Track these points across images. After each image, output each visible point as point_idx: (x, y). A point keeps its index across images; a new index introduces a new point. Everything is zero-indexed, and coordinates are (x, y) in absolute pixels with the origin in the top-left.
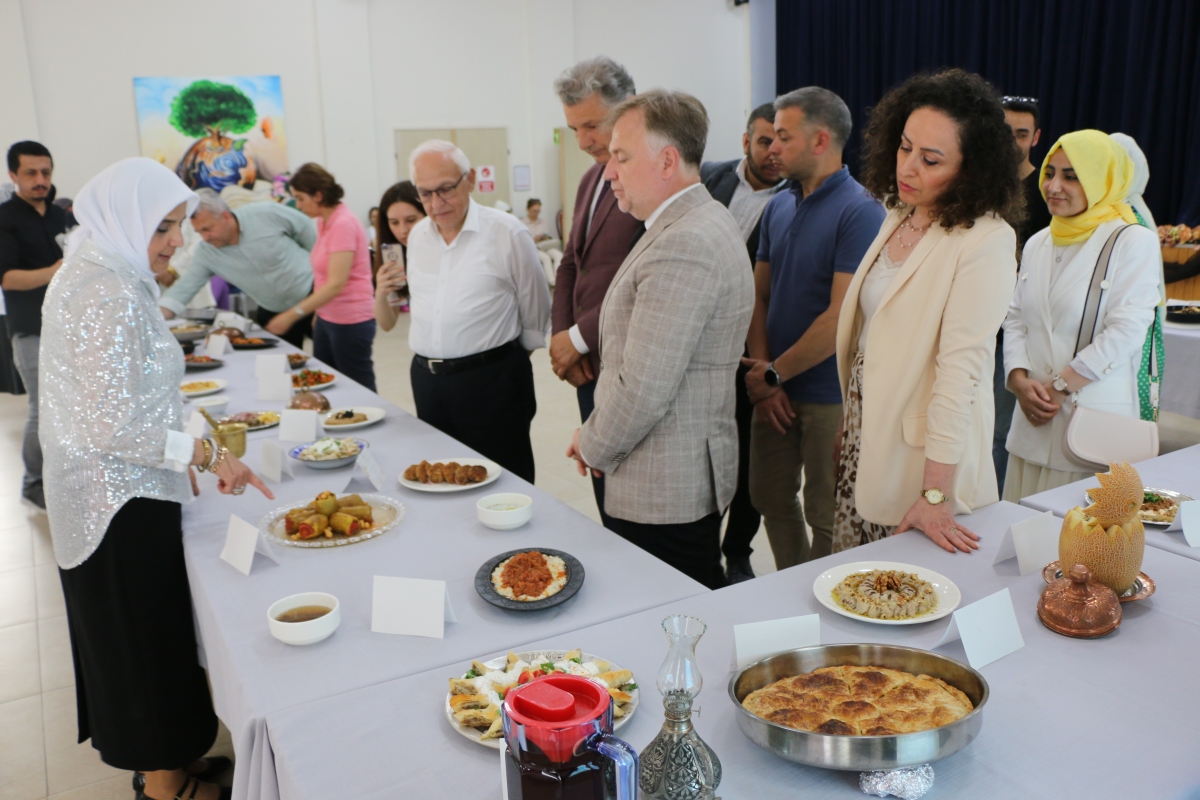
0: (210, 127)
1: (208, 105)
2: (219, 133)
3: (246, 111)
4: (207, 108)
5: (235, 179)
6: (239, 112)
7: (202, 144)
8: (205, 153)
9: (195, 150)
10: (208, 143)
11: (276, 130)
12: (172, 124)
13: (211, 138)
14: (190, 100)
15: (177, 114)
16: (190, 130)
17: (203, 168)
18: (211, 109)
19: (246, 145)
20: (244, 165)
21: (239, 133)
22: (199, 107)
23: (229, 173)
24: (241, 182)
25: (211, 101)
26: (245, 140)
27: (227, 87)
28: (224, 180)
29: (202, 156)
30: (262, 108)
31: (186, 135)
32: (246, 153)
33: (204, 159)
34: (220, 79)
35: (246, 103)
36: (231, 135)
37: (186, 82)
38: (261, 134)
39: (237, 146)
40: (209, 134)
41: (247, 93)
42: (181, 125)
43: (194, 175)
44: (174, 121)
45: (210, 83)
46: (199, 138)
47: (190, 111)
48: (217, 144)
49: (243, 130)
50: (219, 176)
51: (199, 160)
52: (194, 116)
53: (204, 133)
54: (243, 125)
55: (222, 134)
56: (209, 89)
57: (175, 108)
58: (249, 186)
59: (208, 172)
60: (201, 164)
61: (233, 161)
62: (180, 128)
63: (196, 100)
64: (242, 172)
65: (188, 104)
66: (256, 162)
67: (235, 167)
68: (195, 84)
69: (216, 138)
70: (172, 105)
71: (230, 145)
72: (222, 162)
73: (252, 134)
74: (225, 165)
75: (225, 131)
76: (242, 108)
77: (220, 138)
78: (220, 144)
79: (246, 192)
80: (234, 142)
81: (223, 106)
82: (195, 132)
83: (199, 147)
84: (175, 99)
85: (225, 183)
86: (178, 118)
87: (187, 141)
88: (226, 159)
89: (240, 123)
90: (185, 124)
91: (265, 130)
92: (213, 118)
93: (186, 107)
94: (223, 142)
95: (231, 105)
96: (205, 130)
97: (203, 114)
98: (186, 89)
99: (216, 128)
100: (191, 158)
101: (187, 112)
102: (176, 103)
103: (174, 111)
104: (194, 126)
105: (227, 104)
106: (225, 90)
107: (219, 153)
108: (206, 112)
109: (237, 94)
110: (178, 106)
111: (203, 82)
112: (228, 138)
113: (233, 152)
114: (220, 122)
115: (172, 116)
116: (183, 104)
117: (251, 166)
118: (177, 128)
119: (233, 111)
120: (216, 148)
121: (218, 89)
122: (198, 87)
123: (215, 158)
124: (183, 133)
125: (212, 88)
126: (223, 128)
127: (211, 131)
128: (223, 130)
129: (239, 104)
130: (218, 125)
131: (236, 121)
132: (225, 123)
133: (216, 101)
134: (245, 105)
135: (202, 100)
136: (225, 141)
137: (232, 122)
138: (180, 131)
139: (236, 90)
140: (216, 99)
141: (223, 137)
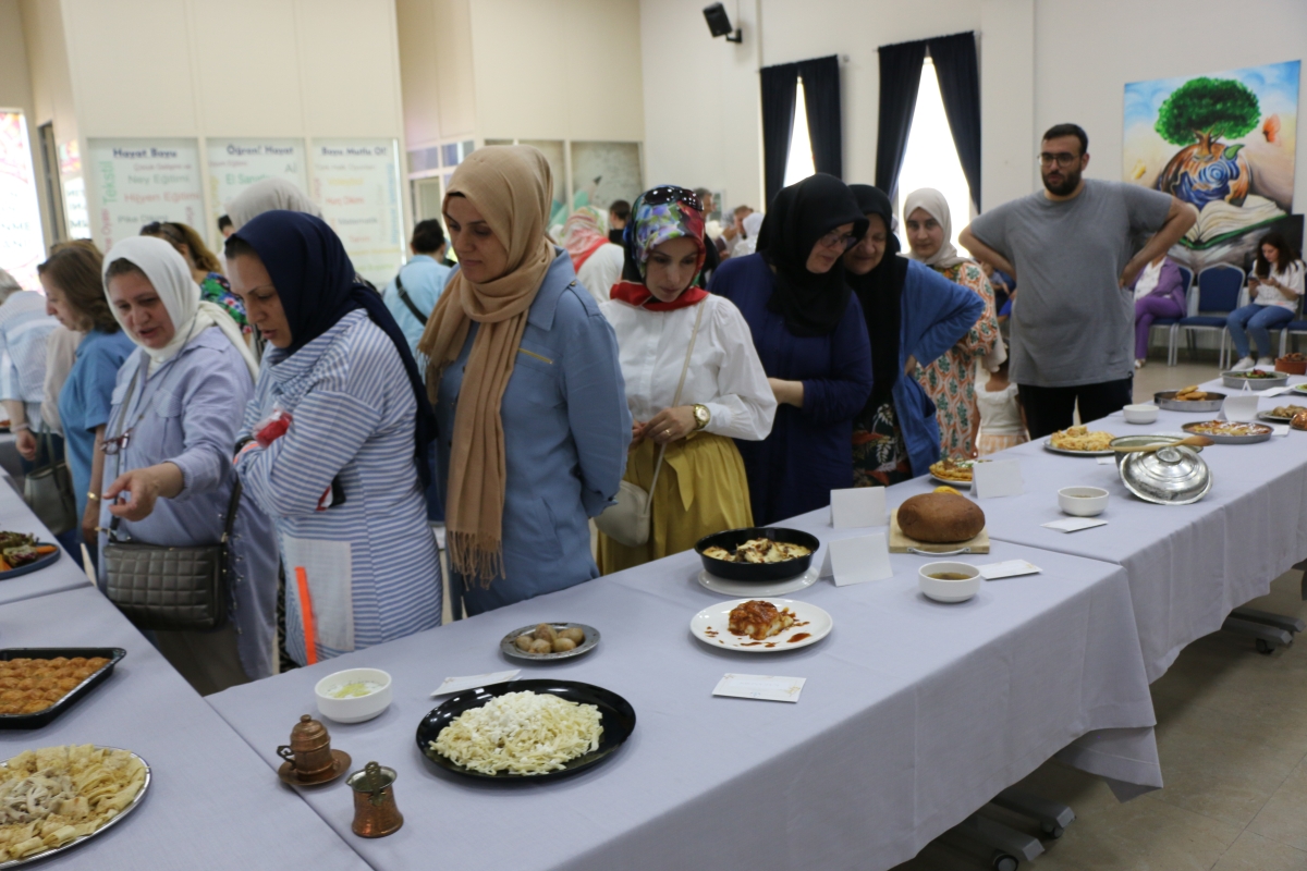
0: (1199, 132)
1: (1201, 107)
2: (1210, 138)
4: (1197, 111)
5: (1222, 192)
6: (1238, 112)
7: (1190, 152)
8: (1191, 163)
9: (1179, 160)
10: (1195, 151)
11: (1284, 131)
12: (1158, 131)
13: (1200, 144)
14: (1181, 102)
15: (1165, 120)
16: (1176, 137)
17: (1186, 180)
18: (1204, 111)
19: (1241, 152)
20: (1236, 176)
21: (1235, 138)
22: (1191, 110)
23: (1214, 185)
24: (1228, 197)
25: (1204, 102)
26: (1242, 146)
27: (1227, 83)
28: (1206, 194)
29: (1187, 166)
30: (1269, 105)
31: (1172, 142)
32: (1238, 162)
33: (1188, 170)
34: (1219, 74)
35: (1249, 101)
36: (1223, 140)
37: (1179, 83)
38: (1263, 137)
39: (1230, 153)
40: (1198, 141)
41: (1251, 87)
42: (1167, 131)
43: (1175, 187)
44: (1161, 127)
45: (1208, 80)
46: (1186, 145)
47: (1180, 115)
48: (1205, 152)
49: (1239, 134)
50: (1204, 190)
51: (1182, 170)
52: (1183, 121)
53: (1193, 140)
54: (1240, 128)
55: (1213, 140)
56: (1205, 87)
57: (1164, 113)
58: (1238, 201)
59: (1191, 185)
60: (1185, 174)
61: (1222, 172)
62: (1166, 136)
63: (1188, 101)
64: (1231, 183)
65: (1179, 107)
66: (1251, 173)
67: (1224, 179)
68: (1190, 83)
69: (1204, 145)
70: (1160, 110)
71: (1221, 153)
72: (1208, 173)
73: (1252, 138)
74: (1212, 176)
75: (1217, 136)
76: (1242, 107)
77: (1210, 144)
78: (1210, 152)
79: (1233, 208)
80: (1227, 148)
81: (1219, 106)
82: (1180, 141)
83: (1185, 156)
84: (1165, 102)
85: (1209, 198)
86: (1164, 124)
87: (1176, 148)
88: (1213, 170)
89: (1236, 125)
90: (1171, 130)
91: (1267, 133)
92: (1204, 122)
93: (1175, 111)
94: (1213, 149)
95: (1229, 104)
96: (1195, 136)
97: (1194, 117)
98: (1179, 90)
99: (1207, 133)
100: (1174, 168)
101: (1176, 117)
102: (1165, 107)
103: (1161, 116)
104: (1182, 132)
105: (1225, 104)
106: (1224, 87)
107: (1207, 162)
108: (1198, 115)
109: (1239, 91)
110: (1167, 111)
111: (1199, 80)
112: (1220, 144)
113: (1223, 161)
114: (1213, 126)
115: (1159, 121)
116: (1173, 108)
117: (1244, 178)
118: (1163, 135)
119: (1230, 111)
120: (1205, 157)
121: (1217, 87)
122: (1193, 87)
123: (1201, 168)
124: (1168, 141)
125: (1209, 86)
126: (1216, 133)
127: (1200, 137)
128: (1216, 136)
129: (1239, 103)
130: (1209, 130)
131: (1232, 123)
132: (1219, 127)
133: (1211, 102)
134: (1247, 104)
135: (1196, 101)
136: (1216, 148)
137: (1226, 125)
138: (1165, 139)
139: (1239, 85)
140: (1211, 98)
141: (1214, 143)
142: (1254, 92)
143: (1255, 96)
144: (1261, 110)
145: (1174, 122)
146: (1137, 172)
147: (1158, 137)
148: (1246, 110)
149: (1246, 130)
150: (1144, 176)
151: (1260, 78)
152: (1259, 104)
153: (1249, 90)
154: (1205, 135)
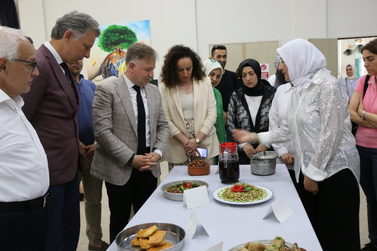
0: (115, 47)
1: (115, 37)
2: (120, 49)
4: (114, 38)
6: (129, 39)
7: (112, 55)
8: (114, 59)
9: (108, 58)
10: (115, 54)
12: (99, 46)
13: (116, 52)
14: (107, 35)
15: (101, 42)
16: (107, 49)
17: (112, 66)
18: (116, 38)
22: (111, 38)
25: (117, 34)
27: (124, 27)
29: (112, 61)
30: (141, 37)
31: (105, 51)
33: (113, 62)
34: (121, 24)
35: (133, 35)
40: (115, 50)
41: (133, 30)
42: (103, 46)
43: (108, 69)
44: (100, 45)
45: (117, 26)
46: (111, 52)
47: (107, 40)
48: (119, 55)
51: (110, 63)
52: (109, 42)
53: (113, 50)
55: (121, 50)
56: (116, 29)
59: (114, 68)
60: (112, 64)
62: (103, 48)
63: (110, 34)
65: (106, 36)
68: (110, 27)
69: (118, 52)
71: (124, 56)
76: (131, 37)
77: (120, 52)
78: (120, 55)
81: (122, 37)
83: (111, 57)
86: (101, 43)
87: (107, 54)
90: (104, 46)
92: (117, 43)
93: (105, 38)
95: (126, 36)
96: (114, 48)
97: (113, 41)
98: (106, 29)
99: (118, 47)
100: (107, 62)
101: (106, 41)
103: (100, 40)
104: (109, 47)
105: (124, 36)
106: (123, 29)
107: (119, 59)
108: (114, 40)
109: (129, 31)
110: (102, 38)
111: (113, 26)
112: (124, 52)
114: (120, 45)
115: (99, 42)
116: (104, 37)
118: (101, 48)
119: (126, 39)
120: (118, 57)
121: (120, 28)
122: (111, 28)
123: (118, 61)
124: (104, 50)
125: (118, 28)
126: (122, 47)
127: (116, 49)
128: (122, 48)
129: (129, 35)
130: (119, 46)
131: (127, 43)
132: (123, 45)
133: (119, 35)
134: (132, 36)
135: (113, 34)
136: (122, 53)
138: (102, 49)
139: (128, 28)
140: (119, 33)
141: (122, 51)
142: (134, 32)
143: (135, 33)
144: (137, 39)
145: (105, 42)
146: (92, 63)
147: (99, 48)
148: (132, 38)
150: (95, 65)
151: (136, 26)
152: (137, 36)
153: (132, 31)
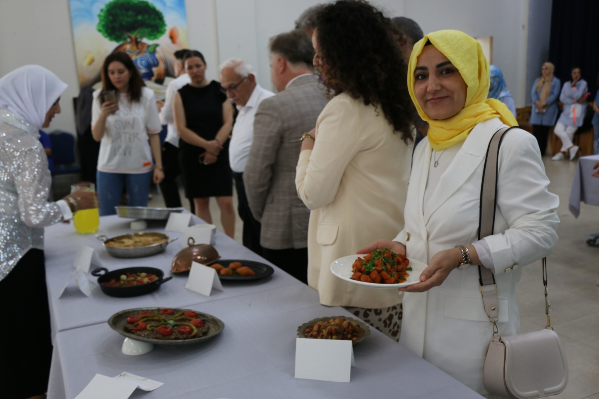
0: (129, 34)
1: (128, 16)
2: (136, 39)
3: (157, 22)
4: (127, 19)
5: (150, 75)
6: (152, 22)
7: (124, 47)
10: (128, 47)
11: (181, 37)
12: (100, 31)
13: (131, 43)
14: (113, 12)
15: (103, 23)
16: (113, 36)
18: (130, 20)
19: (158, 49)
20: (156, 65)
21: (153, 39)
22: (121, 18)
23: (144, 71)
24: (154, 78)
25: (130, 13)
26: (157, 45)
27: (143, 2)
30: (171, 19)
31: (110, 40)
32: (157, 55)
35: (158, 16)
36: (145, 40)
38: (169, 41)
39: (151, 49)
40: (129, 40)
41: (159, 7)
42: (106, 31)
44: (101, 28)
46: (121, 43)
47: (114, 21)
48: (135, 48)
49: (155, 37)
52: (117, 25)
53: (125, 39)
54: (155, 33)
55: (139, 40)
56: (129, 3)
57: (102, 18)
58: (160, 81)
61: (147, 62)
62: (106, 35)
63: (118, 11)
64: (154, 70)
65: (112, 15)
66: (166, 63)
67: (149, 66)
69: (133, 43)
70: (99, 16)
71: (145, 49)
72: (138, 62)
73: (163, 41)
74: (141, 64)
75: (142, 37)
76: (155, 19)
77: (137, 43)
78: (138, 48)
79: (158, 86)
80: (149, 46)
81: (140, 17)
82: (117, 39)
83: (122, 49)
84: (102, 10)
86: (104, 26)
87: (110, 46)
88: (142, 60)
89: (153, 31)
90: (109, 31)
91: (172, 37)
92: (132, 27)
93: (111, 18)
94: (140, 46)
95: (146, 17)
96: (126, 36)
97: (124, 23)
98: (110, 3)
101: (111, 22)
102: (102, 14)
103: (101, 21)
104: (117, 33)
105: (143, 16)
106: (142, 6)
108: (126, 22)
109: (151, 9)
110: (104, 17)
112: (144, 43)
113: (147, 55)
114: (138, 30)
115: (99, 24)
116: (108, 15)
117: (162, 66)
118: (103, 34)
119: (147, 22)
120: (136, 50)
121: (137, 4)
122: (120, 2)
124: (108, 38)
125: (131, 3)
126: (140, 35)
127: (130, 38)
128: (140, 37)
129: (152, 16)
130: (135, 33)
131: (149, 29)
132: (142, 31)
133: (134, 14)
134: (157, 18)
135: (123, 12)
137: (147, 30)
138: (106, 37)
139: (150, 5)
140: (134, 11)
141: (140, 42)
142: (161, 11)
144: (166, 23)
145: (110, 25)
146: (88, 61)
147: (99, 35)
149: (158, 35)
150: (94, 63)
152: (165, 19)
153: (158, 9)
154: (133, 36)
